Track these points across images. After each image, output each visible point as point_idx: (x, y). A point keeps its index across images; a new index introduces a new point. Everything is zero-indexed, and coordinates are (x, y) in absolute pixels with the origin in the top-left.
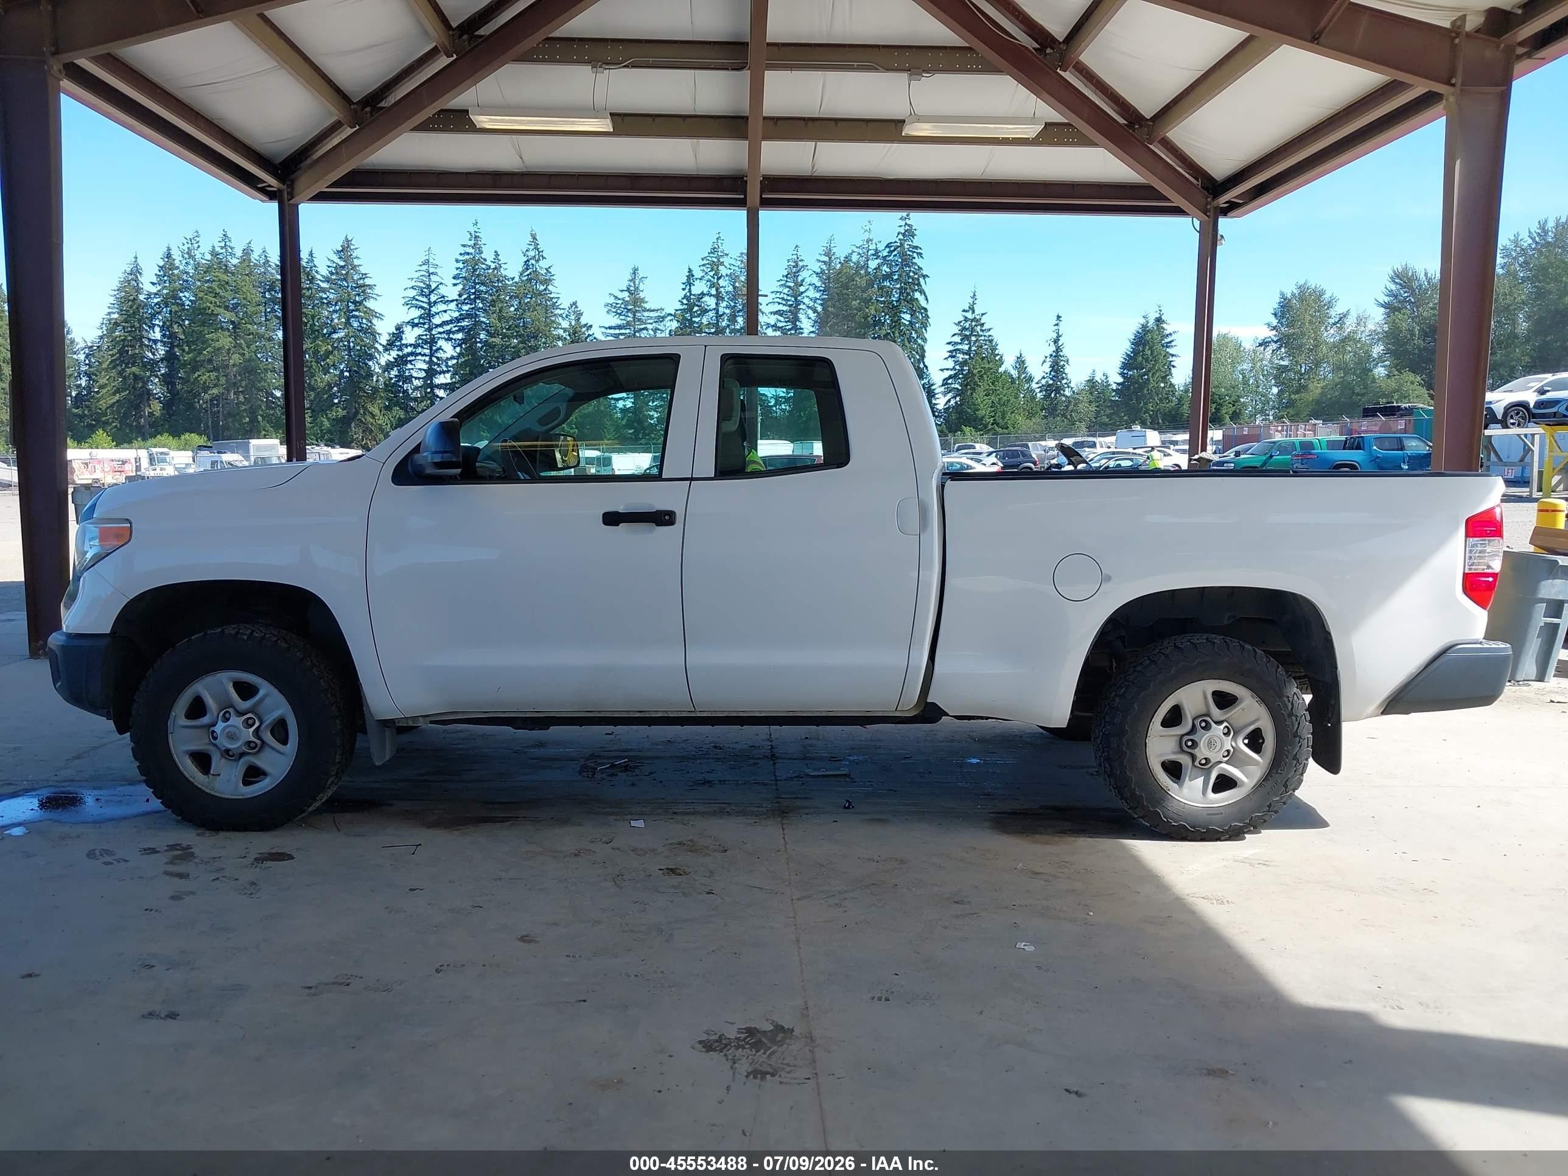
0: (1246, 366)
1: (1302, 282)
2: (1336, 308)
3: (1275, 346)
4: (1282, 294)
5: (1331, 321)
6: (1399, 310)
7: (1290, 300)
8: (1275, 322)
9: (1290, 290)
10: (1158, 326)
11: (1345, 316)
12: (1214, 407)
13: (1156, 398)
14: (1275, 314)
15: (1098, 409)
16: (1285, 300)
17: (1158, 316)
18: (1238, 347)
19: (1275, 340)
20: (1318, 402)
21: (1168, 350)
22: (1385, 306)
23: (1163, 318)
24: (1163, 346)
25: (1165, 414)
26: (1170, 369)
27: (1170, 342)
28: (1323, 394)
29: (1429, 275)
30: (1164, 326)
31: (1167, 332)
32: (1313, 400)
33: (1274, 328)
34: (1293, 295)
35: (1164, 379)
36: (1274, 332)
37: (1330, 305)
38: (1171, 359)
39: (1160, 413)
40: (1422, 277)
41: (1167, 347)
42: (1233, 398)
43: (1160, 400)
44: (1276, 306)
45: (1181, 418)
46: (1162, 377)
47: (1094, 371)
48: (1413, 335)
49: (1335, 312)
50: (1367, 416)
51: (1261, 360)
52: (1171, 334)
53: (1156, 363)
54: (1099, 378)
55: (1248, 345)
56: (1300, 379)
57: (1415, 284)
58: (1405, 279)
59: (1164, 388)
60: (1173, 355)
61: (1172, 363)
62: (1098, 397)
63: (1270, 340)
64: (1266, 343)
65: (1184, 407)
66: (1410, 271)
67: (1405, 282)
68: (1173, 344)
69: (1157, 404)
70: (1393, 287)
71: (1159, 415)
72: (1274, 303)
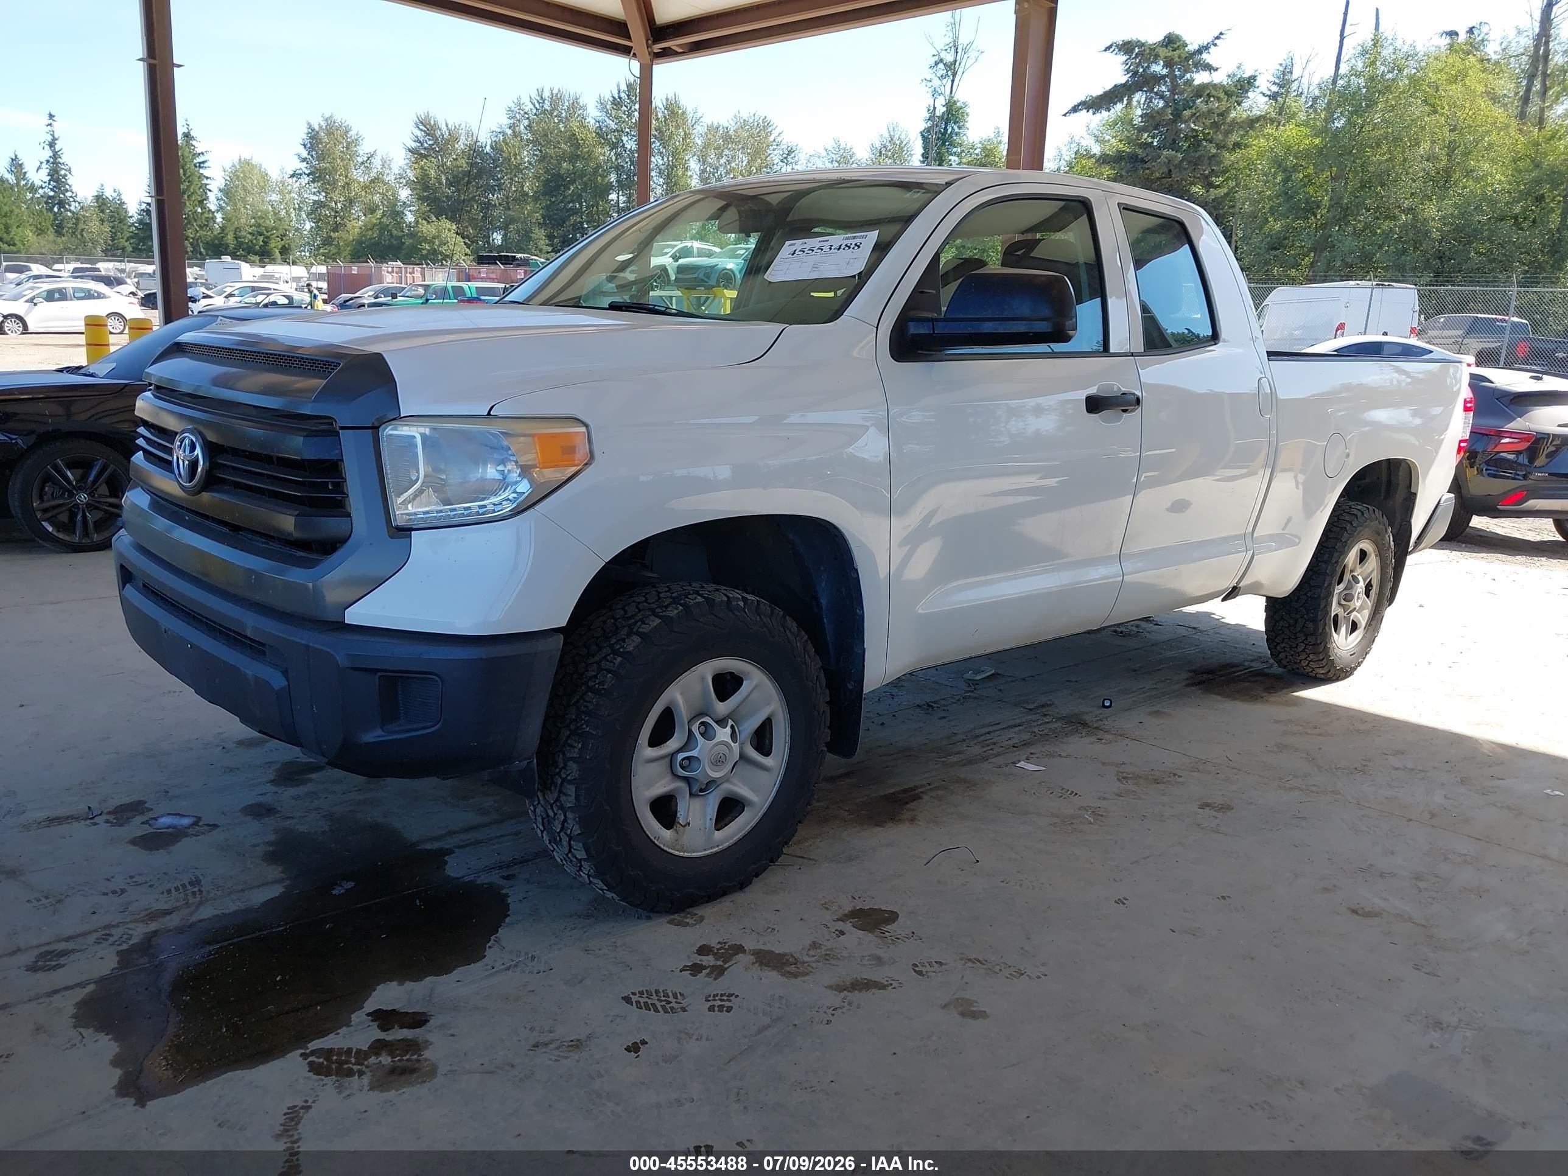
0: (274, 197)
1: (328, 115)
2: (362, 147)
3: (306, 179)
4: (310, 126)
5: (360, 159)
6: (425, 157)
7: (318, 132)
8: (305, 154)
9: (317, 122)
10: (187, 142)
11: (372, 156)
12: (261, 240)
13: (195, 224)
14: (305, 145)
15: (114, 231)
16: (312, 131)
17: (186, 131)
18: (265, 176)
19: (307, 172)
20: (360, 243)
21: (201, 171)
22: (412, 151)
23: (192, 133)
24: (196, 166)
25: (207, 243)
26: (206, 193)
27: (203, 162)
28: (361, 234)
29: (450, 126)
30: (194, 143)
31: (198, 151)
32: (354, 240)
33: (304, 160)
34: (320, 127)
35: (201, 202)
36: (304, 165)
37: (356, 142)
38: (205, 181)
39: (202, 242)
40: (444, 128)
41: (200, 167)
42: (281, 232)
43: (200, 226)
44: (305, 137)
45: (226, 249)
46: (199, 201)
47: (102, 185)
48: (441, 183)
49: (364, 149)
50: (482, 263)
51: (290, 192)
52: (203, 153)
53: (191, 184)
54: (109, 193)
55: (274, 175)
56: (336, 217)
57: (438, 133)
58: (428, 127)
59: (202, 214)
60: (207, 178)
61: (208, 187)
62: (112, 217)
63: (301, 172)
64: (298, 174)
65: (229, 237)
66: (432, 120)
67: (428, 130)
68: (206, 165)
69: (197, 232)
70: (419, 133)
71: (201, 244)
72: (302, 134)
